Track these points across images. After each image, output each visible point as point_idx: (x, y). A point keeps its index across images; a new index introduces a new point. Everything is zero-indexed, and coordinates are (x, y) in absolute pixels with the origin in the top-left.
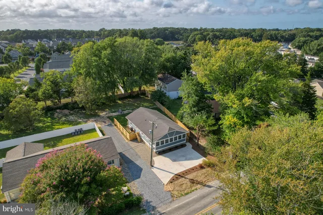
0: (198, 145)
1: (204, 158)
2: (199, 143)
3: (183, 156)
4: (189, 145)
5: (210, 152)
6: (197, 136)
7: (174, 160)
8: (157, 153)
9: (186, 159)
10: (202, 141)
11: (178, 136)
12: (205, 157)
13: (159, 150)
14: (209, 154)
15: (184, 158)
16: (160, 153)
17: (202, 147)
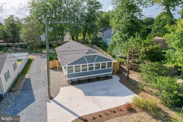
0: (128, 78)
1: (136, 95)
2: (130, 76)
3: (104, 90)
4: (116, 78)
5: (145, 88)
6: (127, 70)
7: (88, 94)
8: (70, 82)
9: (107, 95)
10: (134, 75)
11: (100, 63)
12: (137, 93)
13: (72, 78)
14: (143, 90)
15: (105, 92)
16: (73, 83)
17: (134, 81)
